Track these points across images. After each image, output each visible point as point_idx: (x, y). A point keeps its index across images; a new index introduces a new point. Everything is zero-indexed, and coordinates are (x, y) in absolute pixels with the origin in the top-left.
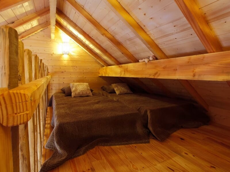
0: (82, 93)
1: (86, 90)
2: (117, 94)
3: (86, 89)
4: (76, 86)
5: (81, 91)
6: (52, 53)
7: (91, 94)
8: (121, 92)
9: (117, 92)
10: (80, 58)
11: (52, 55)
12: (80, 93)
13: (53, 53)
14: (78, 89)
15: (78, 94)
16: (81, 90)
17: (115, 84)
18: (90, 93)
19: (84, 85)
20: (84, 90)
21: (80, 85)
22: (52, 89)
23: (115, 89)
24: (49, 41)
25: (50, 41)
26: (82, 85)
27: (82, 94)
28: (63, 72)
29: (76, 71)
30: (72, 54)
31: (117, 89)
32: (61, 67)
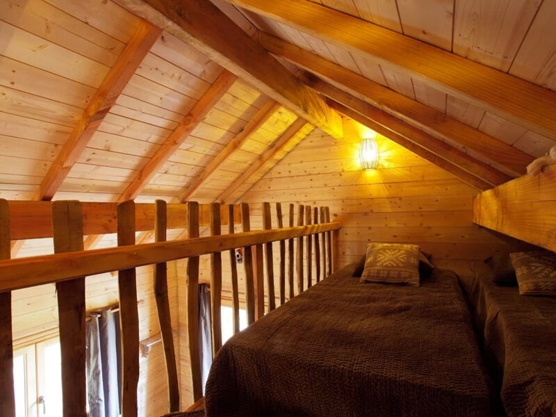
0: (386, 272)
1: (401, 265)
2: (521, 293)
3: (403, 263)
4: (378, 252)
5: (386, 266)
6: (340, 171)
7: (415, 280)
8: (537, 288)
9: (524, 287)
10: (408, 172)
11: (341, 175)
12: (382, 272)
13: (343, 171)
14: (380, 261)
15: (375, 275)
16: (384, 264)
17: (521, 253)
18: (410, 277)
19: (399, 250)
20: (393, 266)
21: (389, 250)
22: (344, 253)
23: (518, 273)
24: (333, 143)
25: (336, 143)
26: (395, 250)
27: (385, 275)
28: (366, 214)
29: (399, 210)
30: (386, 165)
31: (525, 271)
32: (362, 202)
